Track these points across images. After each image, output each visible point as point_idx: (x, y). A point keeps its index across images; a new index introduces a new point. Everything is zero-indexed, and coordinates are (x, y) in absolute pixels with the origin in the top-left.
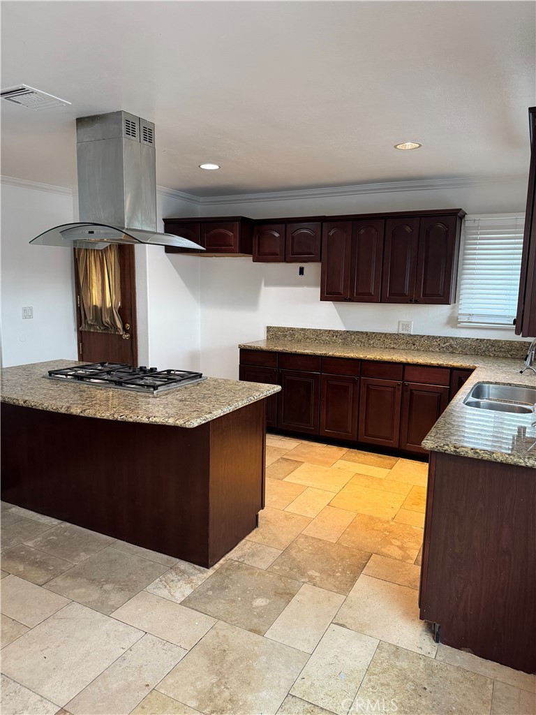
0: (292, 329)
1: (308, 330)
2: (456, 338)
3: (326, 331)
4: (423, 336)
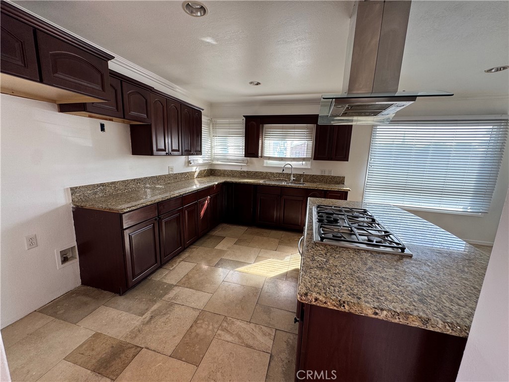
0: (102, 185)
1: (118, 182)
3: (132, 180)
4: (179, 174)
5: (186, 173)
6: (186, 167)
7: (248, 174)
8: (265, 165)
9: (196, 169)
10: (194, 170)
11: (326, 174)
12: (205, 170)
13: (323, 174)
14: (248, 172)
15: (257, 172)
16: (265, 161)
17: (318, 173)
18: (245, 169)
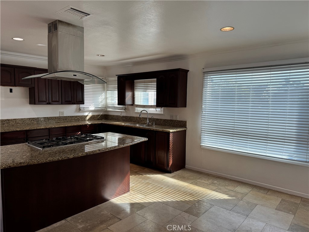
0: (8, 120)
2: (79, 116)
3: (28, 119)
4: (69, 116)
5: (76, 117)
6: (77, 112)
7: (126, 118)
8: (136, 111)
9: (89, 114)
10: (86, 115)
11: (174, 119)
12: (99, 115)
13: (172, 119)
14: (126, 117)
15: (131, 117)
16: (136, 108)
17: (168, 118)
18: (124, 114)
